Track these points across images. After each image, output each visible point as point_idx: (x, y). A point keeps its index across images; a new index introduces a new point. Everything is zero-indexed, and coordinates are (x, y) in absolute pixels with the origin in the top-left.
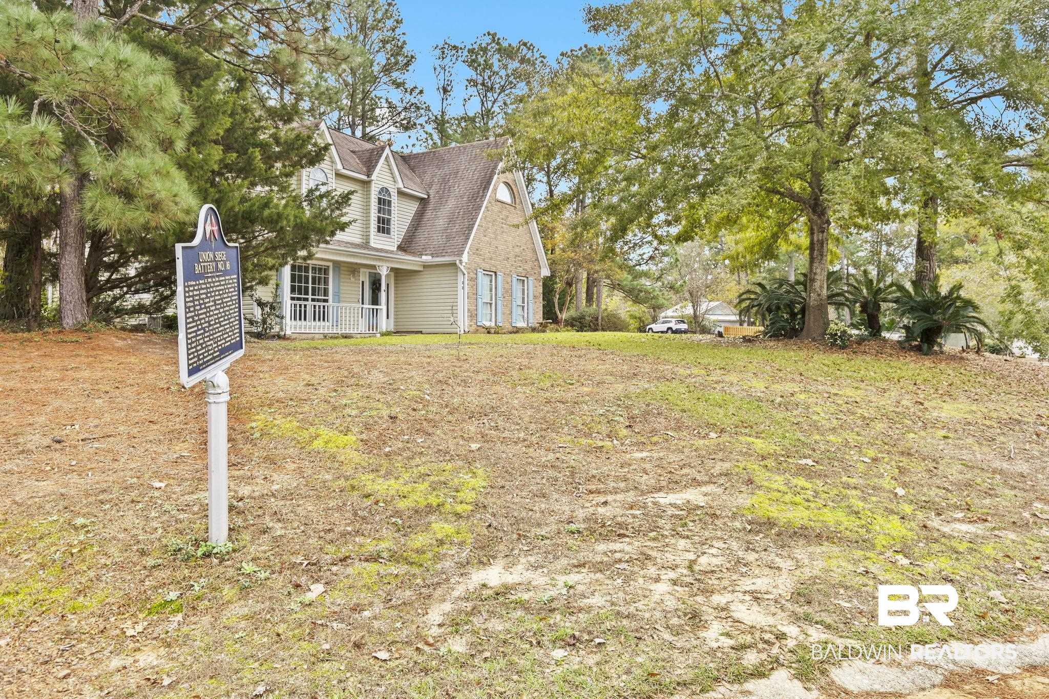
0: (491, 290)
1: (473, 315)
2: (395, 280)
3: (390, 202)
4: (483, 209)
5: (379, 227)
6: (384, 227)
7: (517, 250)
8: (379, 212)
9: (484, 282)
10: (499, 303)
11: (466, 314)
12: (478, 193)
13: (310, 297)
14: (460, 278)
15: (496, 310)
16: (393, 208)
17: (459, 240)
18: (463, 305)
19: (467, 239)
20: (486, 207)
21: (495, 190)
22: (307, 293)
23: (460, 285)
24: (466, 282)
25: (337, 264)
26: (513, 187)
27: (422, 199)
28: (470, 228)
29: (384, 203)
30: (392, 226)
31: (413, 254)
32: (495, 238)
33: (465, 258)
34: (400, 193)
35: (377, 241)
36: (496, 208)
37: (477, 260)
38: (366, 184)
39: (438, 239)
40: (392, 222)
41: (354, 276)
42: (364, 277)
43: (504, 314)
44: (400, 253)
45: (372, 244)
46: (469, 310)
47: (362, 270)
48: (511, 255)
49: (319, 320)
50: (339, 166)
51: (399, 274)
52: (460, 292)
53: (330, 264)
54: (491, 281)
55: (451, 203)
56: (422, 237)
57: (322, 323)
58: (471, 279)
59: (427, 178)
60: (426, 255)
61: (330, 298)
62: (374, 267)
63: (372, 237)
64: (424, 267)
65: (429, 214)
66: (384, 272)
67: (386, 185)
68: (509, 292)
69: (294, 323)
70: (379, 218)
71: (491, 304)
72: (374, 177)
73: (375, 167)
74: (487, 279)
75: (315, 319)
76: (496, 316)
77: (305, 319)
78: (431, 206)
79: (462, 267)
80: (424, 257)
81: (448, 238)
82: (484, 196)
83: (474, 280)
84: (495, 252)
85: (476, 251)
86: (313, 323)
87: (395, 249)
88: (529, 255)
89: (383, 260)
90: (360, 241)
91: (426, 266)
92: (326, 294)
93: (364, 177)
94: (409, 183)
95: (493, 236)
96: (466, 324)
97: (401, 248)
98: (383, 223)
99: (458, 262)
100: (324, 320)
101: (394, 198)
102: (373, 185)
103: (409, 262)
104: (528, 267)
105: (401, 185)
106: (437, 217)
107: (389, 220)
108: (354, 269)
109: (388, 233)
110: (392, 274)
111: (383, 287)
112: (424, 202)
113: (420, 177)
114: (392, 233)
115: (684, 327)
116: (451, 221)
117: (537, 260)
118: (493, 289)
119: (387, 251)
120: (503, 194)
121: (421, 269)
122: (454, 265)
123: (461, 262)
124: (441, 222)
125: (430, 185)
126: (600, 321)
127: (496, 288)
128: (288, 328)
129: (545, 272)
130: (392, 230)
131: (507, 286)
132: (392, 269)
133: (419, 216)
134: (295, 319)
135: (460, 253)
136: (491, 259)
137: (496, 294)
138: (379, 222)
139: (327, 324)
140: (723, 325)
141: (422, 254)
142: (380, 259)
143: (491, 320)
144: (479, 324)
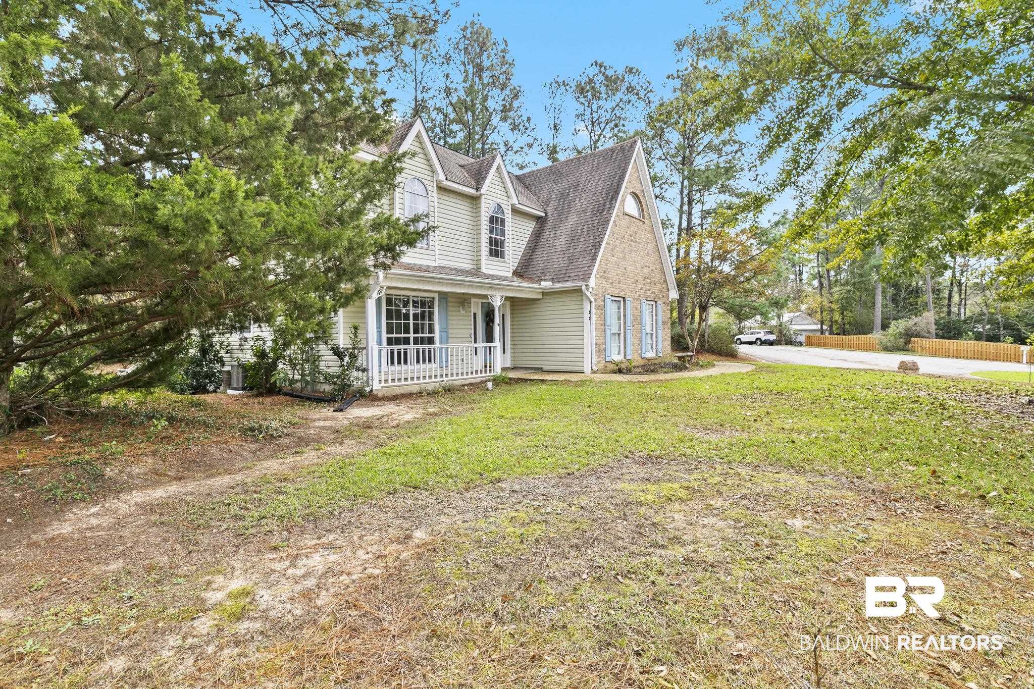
0: (619, 319)
1: (602, 350)
2: (511, 310)
3: (503, 221)
4: (611, 223)
5: (491, 250)
6: (497, 249)
7: (646, 271)
8: (491, 232)
9: (612, 309)
10: (628, 332)
11: (594, 349)
12: (604, 205)
13: (412, 335)
14: (587, 306)
15: (625, 341)
16: (506, 228)
17: (584, 261)
18: (590, 337)
19: (594, 259)
20: (614, 222)
21: (623, 201)
22: (407, 331)
23: (586, 316)
24: (593, 311)
25: (443, 296)
26: (641, 198)
27: (538, 218)
28: (597, 246)
29: (496, 222)
30: (506, 249)
31: (531, 280)
32: (624, 258)
33: (592, 282)
34: (515, 211)
35: (490, 266)
36: (625, 221)
37: (605, 284)
38: (474, 200)
39: (559, 262)
40: (506, 244)
41: (463, 309)
42: (476, 308)
43: (633, 345)
44: (515, 279)
45: (484, 270)
46: (597, 344)
47: (473, 300)
48: (640, 278)
49: (424, 361)
50: (442, 177)
51: (516, 304)
52: (586, 322)
53: (436, 296)
54: (619, 308)
55: (573, 219)
56: (540, 259)
57: (428, 365)
58: (599, 307)
59: (544, 195)
60: (546, 280)
61: (437, 335)
62: (485, 296)
63: (483, 262)
64: (544, 294)
65: (547, 234)
66: (497, 302)
67: (498, 201)
68: (639, 319)
69: (391, 368)
70: (491, 239)
71: (619, 334)
72: (483, 191)
73: (484, 179)
74: (615, 305)
75: (418, 361)
76: (625, 347)
77: (406, 362)
78: (549, 225)
79: (588, 294)
80: (543, 284)
81: (571, 260)
82: (611, 208)
83: (602, 308)
84: (624, 274)
85: (604, 274)
86: (417, 367)
87: (511, 275)
88: (658, 276)
89: (496, 289)
90: (471, 266)
91: (546, 294)
92: (431, 331)
93: (473, 192)
94: (523, 200)
95: (621, 255)
96: (594, 361)
97: (516, 273)
98: (497, 246)
99: (584, 288)
100: (430, 361)
101: (508, 216)
102: (483, 200)
103: (526, 289)
104: (656, 289)
105: (515, 201)
106: (556, 237)
107: (502, 242)
108: (463, 300)
109: (502, 256)
110: (508, 303)
111: (497, 320)
112: (541, 221)
113: (535, 195)
114: (506, 257)
115: (772, 337)
116: (573, 239)
117: (665, 281)
118: (622, 317)
119: (500, 278)
120: (631, 206)
121: (540, 297)
122: (579, 291)
123: (587, 286)
124: (562, 242)
125: (547, 202)
126: (706, 337)
127: (625, 316)
128: (376, 382)
129: (674, 295)
130: (506, 253)
131: (637, 313)
132: (507, 298)
133: (537, 236)
134: (392, 363)
135: (586, 277)
136: (619, 282)
137: (625, 323)
138: (491, 244)
139: (434, 365)
140: (804, 334)
141: (540, 280)
142: (491, 287)
143: (619, 353)
144: (608, 359)
